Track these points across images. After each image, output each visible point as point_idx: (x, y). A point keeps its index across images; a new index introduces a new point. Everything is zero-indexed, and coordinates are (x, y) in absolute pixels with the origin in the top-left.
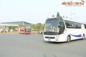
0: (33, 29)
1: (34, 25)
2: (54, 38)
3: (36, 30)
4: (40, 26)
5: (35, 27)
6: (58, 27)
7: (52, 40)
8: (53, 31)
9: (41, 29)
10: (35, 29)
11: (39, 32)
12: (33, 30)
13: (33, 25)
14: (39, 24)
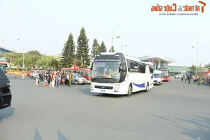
0: (16, 65)
1: (20, 55)
2: (111, 88)
3: (23, 68)
4: (35, 60)
5: (20, 59)
6: (118, 71)
7: (108, 91)
8: (110, 77)
9: (37, 67)
10: (22, 66)
11: (31, 74)
12: (15, 69)
13: (16, 54)
14: (32, 53)
